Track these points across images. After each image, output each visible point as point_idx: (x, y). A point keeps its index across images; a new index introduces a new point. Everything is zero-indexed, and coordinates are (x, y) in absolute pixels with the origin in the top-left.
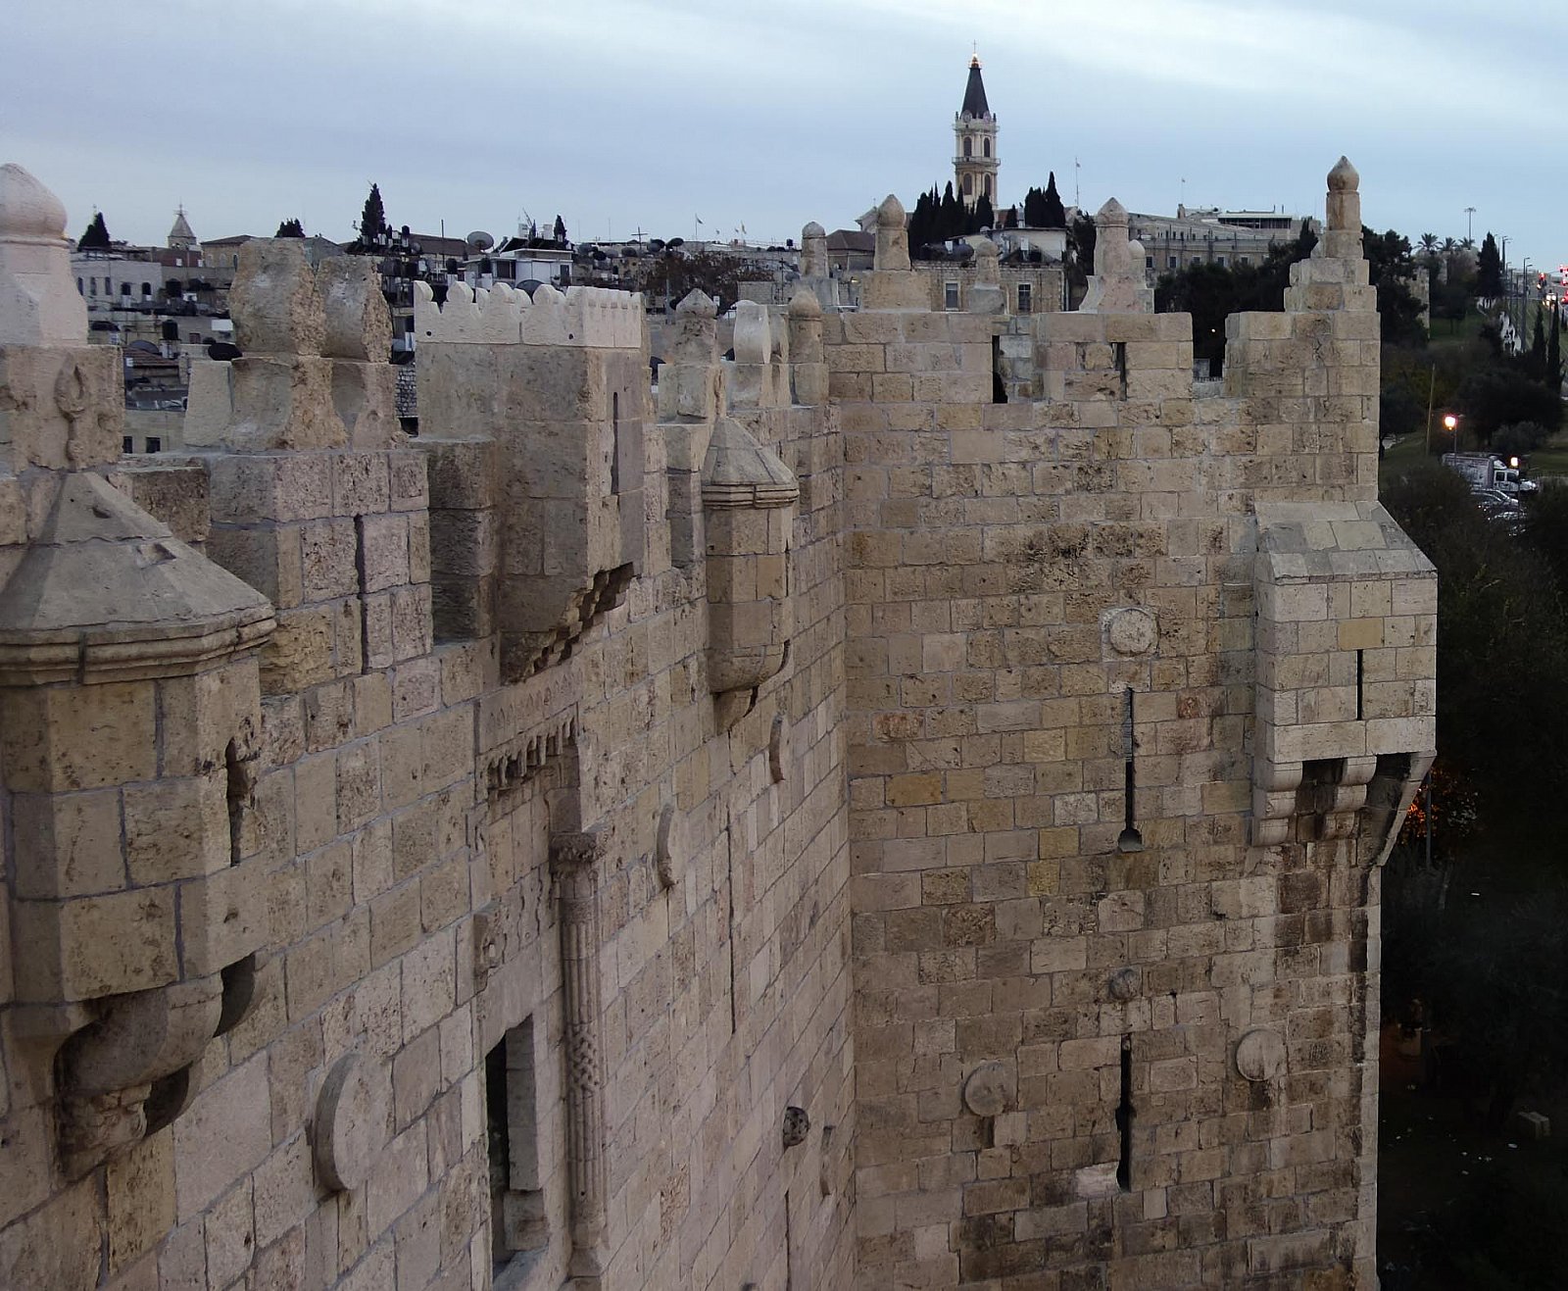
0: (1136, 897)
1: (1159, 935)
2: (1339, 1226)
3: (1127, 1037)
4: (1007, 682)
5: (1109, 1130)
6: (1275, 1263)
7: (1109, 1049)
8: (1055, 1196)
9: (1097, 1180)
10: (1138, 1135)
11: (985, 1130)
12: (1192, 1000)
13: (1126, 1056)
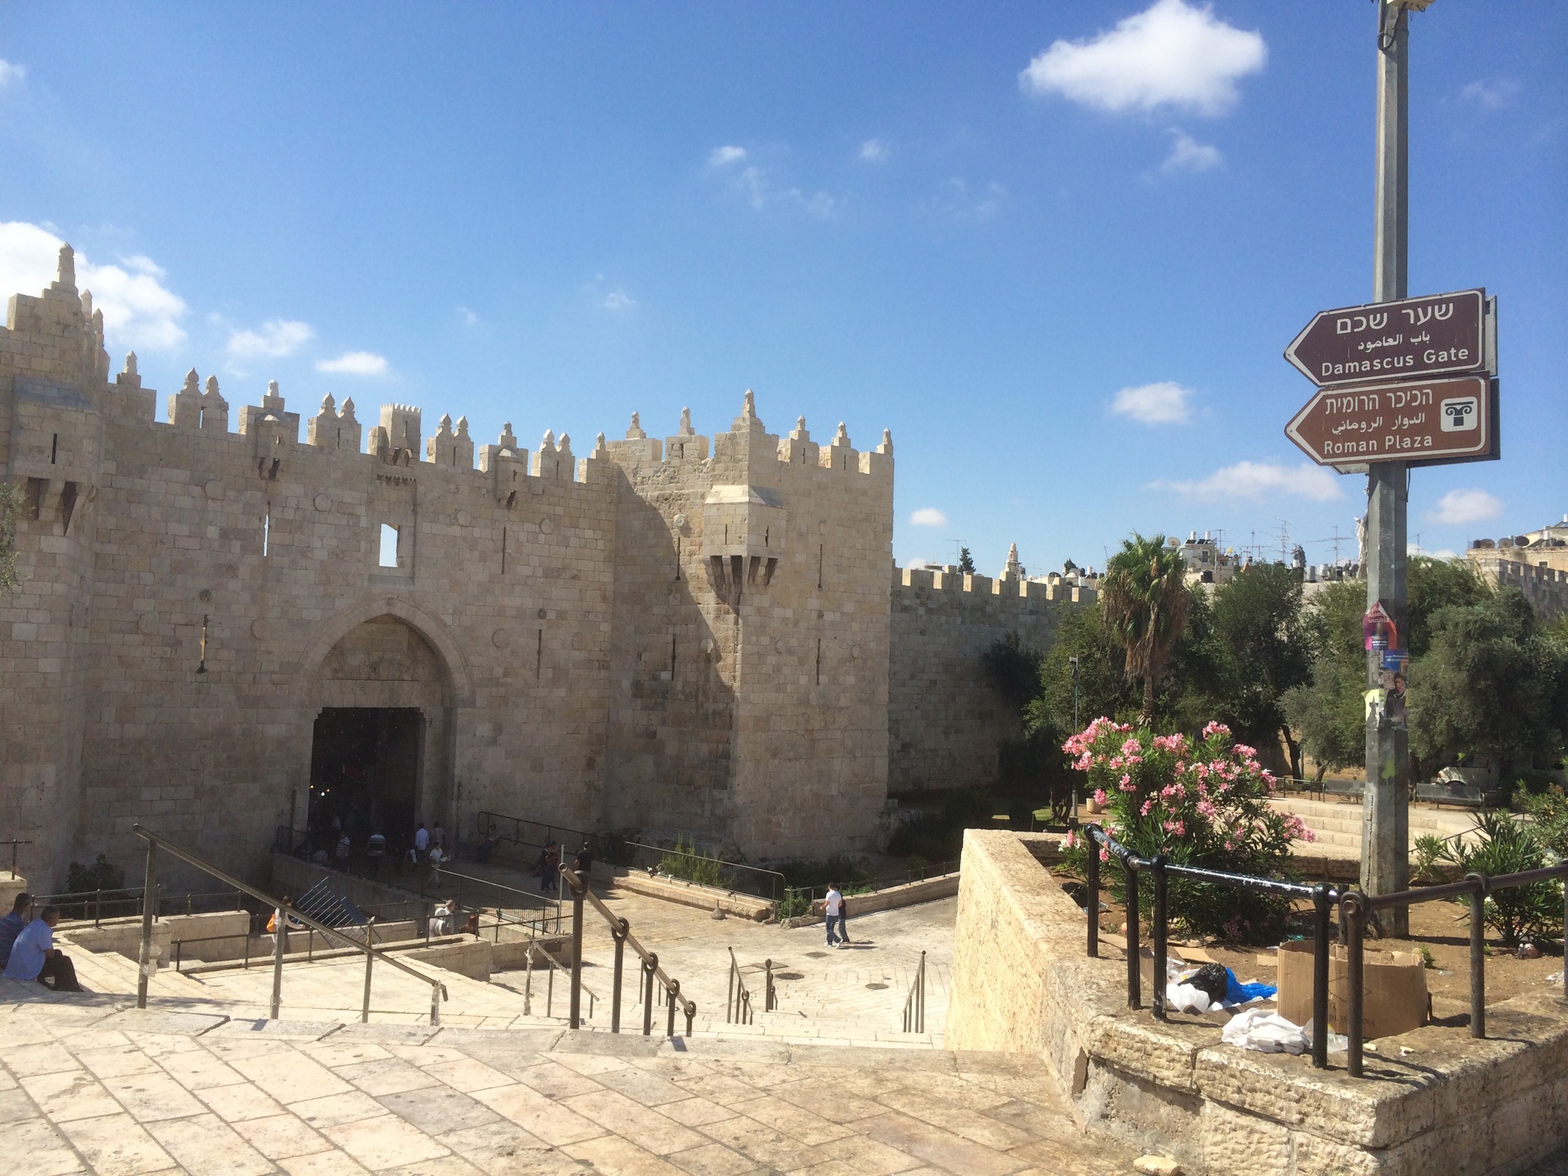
0: (678, 595)
1: (683, 607)
2: (728, 704)
3: (674, 635)
4: (651, 534)
5: (669, 661)
6: (710, 711)
7: (670, 638)
8: (655, 678)
9: (665, 675)
10: (676, 664)
11: (639, 656)
12: (692, 627)
13: (674, 640)
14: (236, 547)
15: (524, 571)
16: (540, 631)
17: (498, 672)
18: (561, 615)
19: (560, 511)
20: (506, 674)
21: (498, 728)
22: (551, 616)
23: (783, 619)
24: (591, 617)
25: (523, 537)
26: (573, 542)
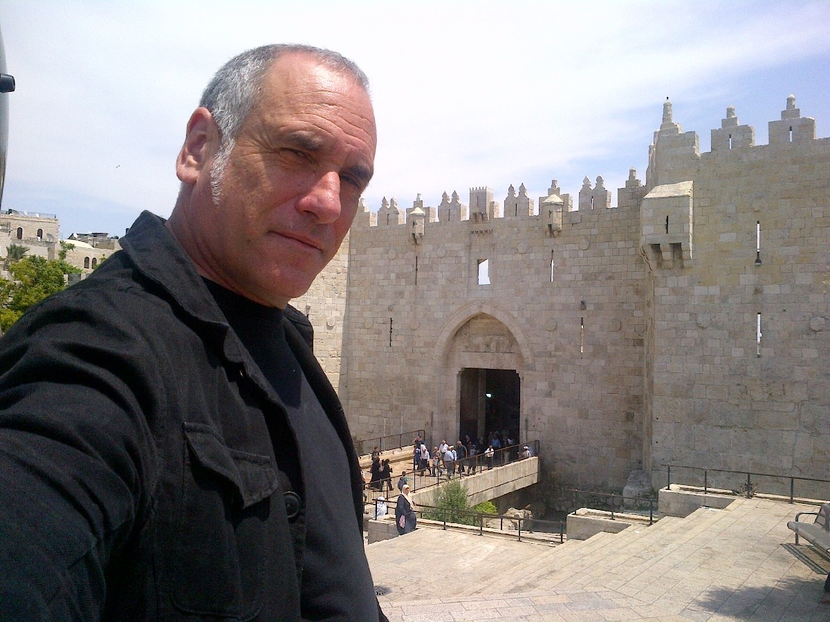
14: (403, 282)
15: (569, 277)
16: (582, 318)
17: (551, 347)
18: (599, 307)
19: (595, 231)
20: (557, 349)
21: (552, 386)
22: (590, 307)
23: (706, 297)
24: (625, 306)
25: (566, 255)
26: (607, 252)
